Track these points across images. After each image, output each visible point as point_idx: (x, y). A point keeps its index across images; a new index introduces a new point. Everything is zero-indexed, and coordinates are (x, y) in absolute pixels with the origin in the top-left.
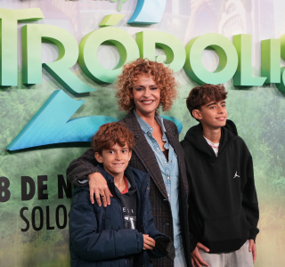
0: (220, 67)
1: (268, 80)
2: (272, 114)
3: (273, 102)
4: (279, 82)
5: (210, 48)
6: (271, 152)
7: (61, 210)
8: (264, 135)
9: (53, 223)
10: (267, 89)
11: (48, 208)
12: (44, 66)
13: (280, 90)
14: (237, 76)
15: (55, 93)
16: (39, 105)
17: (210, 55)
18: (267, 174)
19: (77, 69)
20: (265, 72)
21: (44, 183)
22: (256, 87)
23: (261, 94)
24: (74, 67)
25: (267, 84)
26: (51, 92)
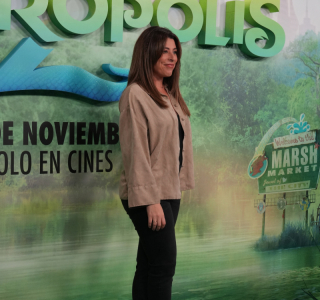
0: (186, 25)
1: (231, 40)
2: (234, 74)
3: (234, 63)
4: (241, 43)
5: (176, 6)
6: (230, 111)
7: (26, 157)
8: (224, 94)
9: (17, 168)
10: (230, 49)
11: (12, 153)
12: (13, 13)
13: (242, 52)
14: (202, 34)
15: (24, 40)
16: (7, 51)
17: (176, 13)
18: (226, 131)
19: (46, 18)
20: (228, 32)
21: (10, 129)
22: (220, 46)
23: (224, 54)
24: (43, 16)
25: (230, 45)
26: (19, 39)
